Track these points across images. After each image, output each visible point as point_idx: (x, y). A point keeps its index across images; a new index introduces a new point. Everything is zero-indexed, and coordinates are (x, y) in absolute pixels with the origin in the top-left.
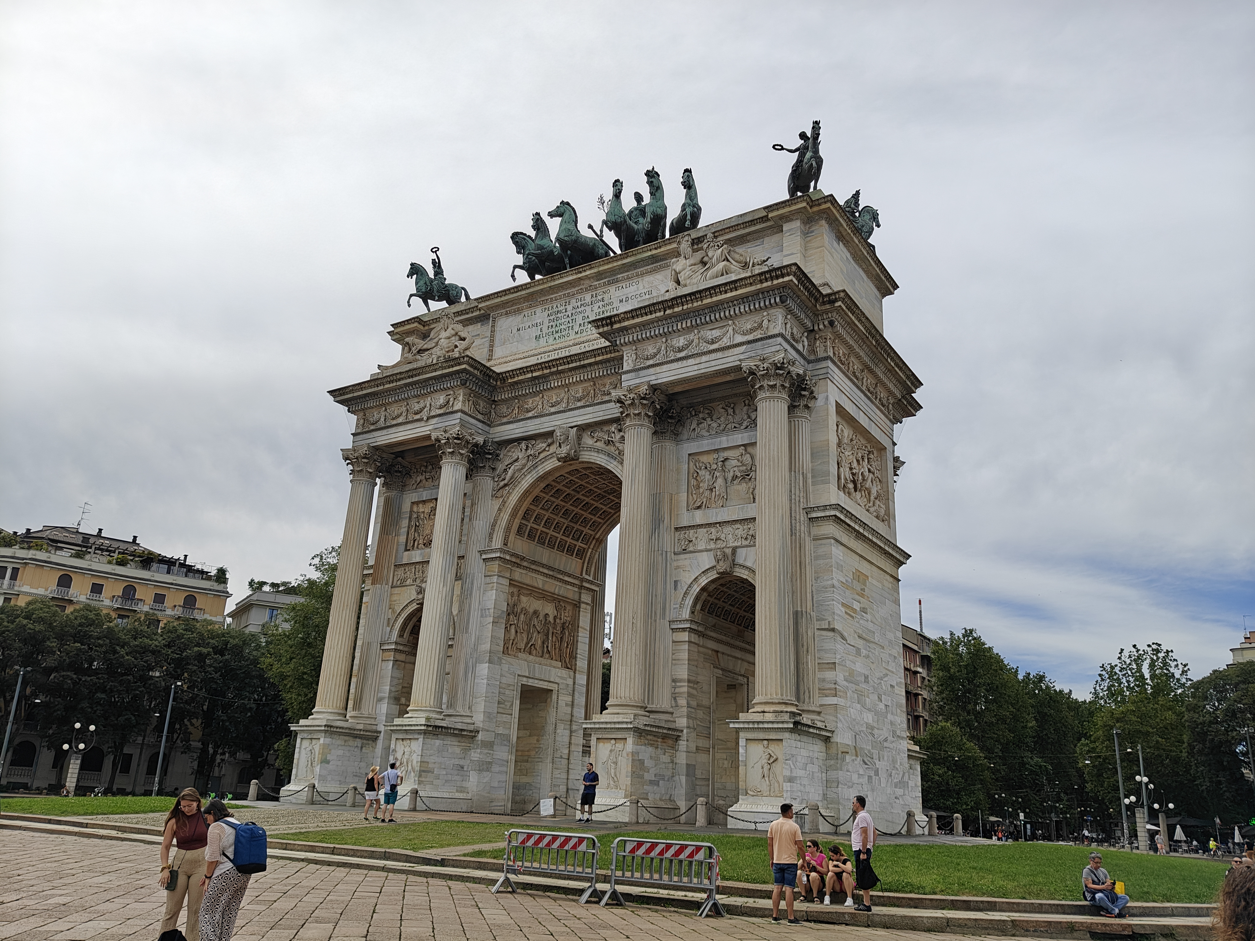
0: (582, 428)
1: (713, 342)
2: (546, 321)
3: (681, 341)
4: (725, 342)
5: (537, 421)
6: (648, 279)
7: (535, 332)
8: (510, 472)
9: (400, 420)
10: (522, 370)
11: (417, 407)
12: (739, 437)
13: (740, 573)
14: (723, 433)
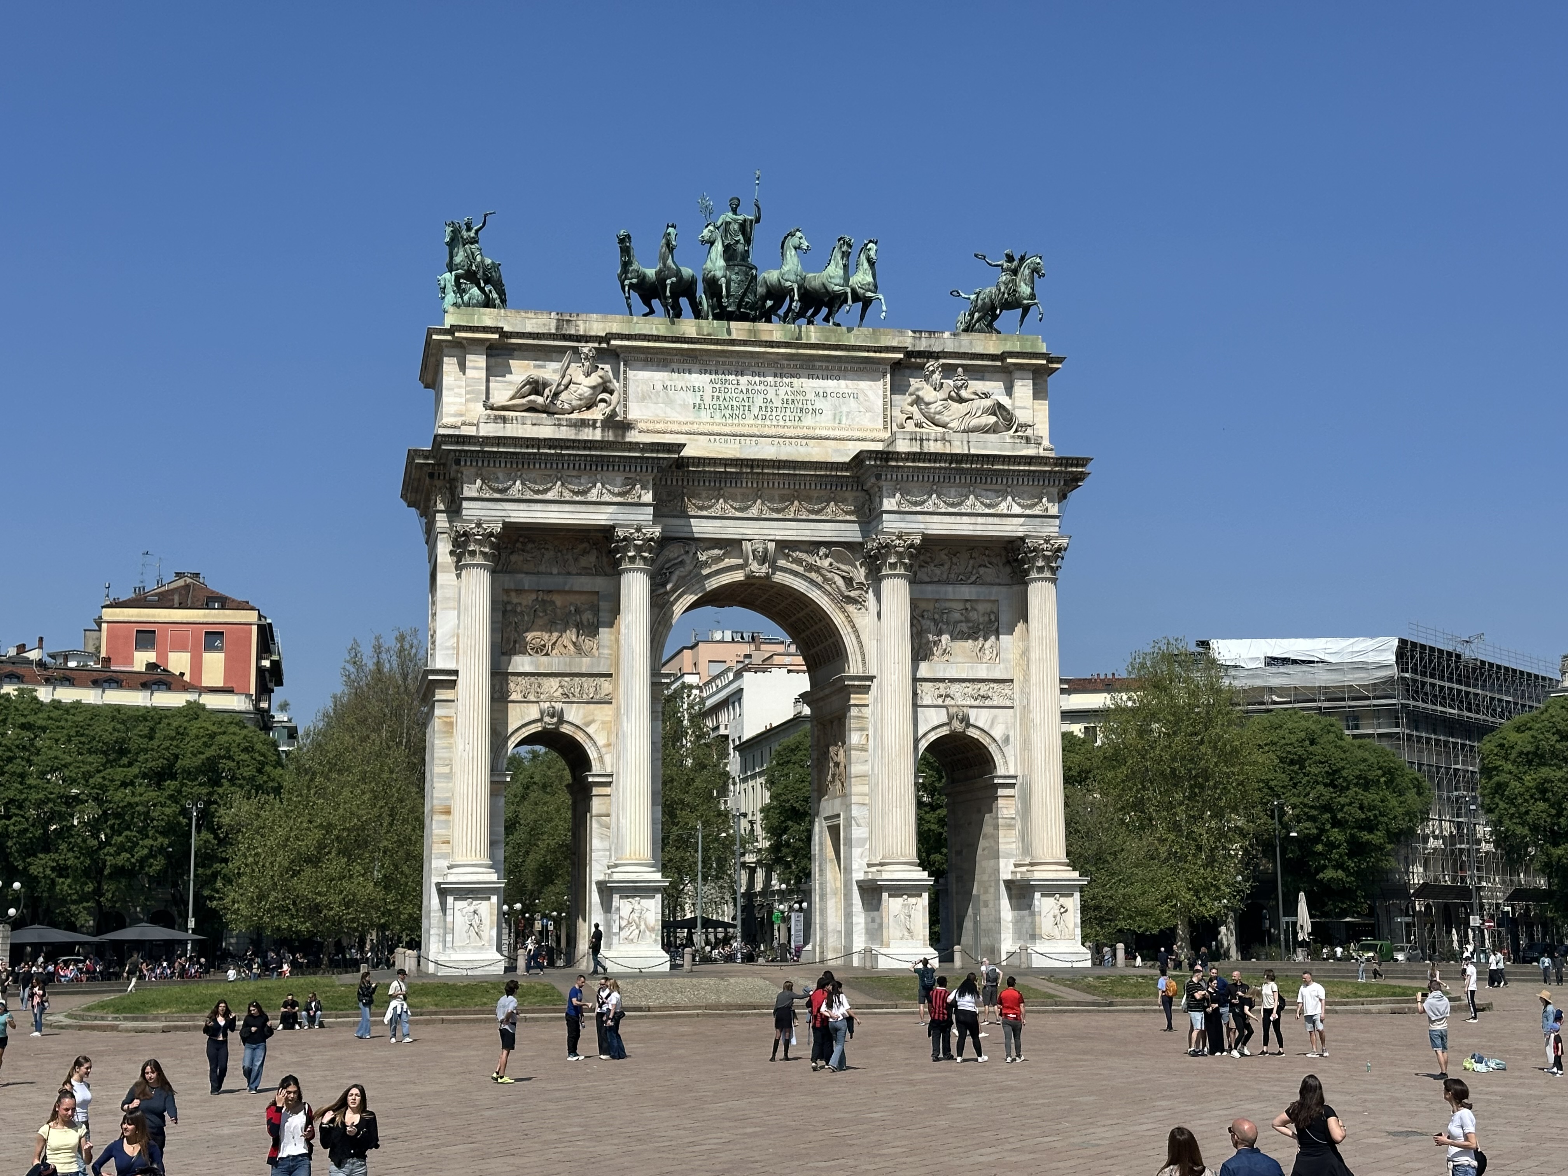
0: (781, 545)
1: (992, 503)
2: (708, 389)
3: (952, 493)
4: (1002, 508)
7: (691, 398)
12: (966, 592)
13: (972, 733)
14: (947, 582)
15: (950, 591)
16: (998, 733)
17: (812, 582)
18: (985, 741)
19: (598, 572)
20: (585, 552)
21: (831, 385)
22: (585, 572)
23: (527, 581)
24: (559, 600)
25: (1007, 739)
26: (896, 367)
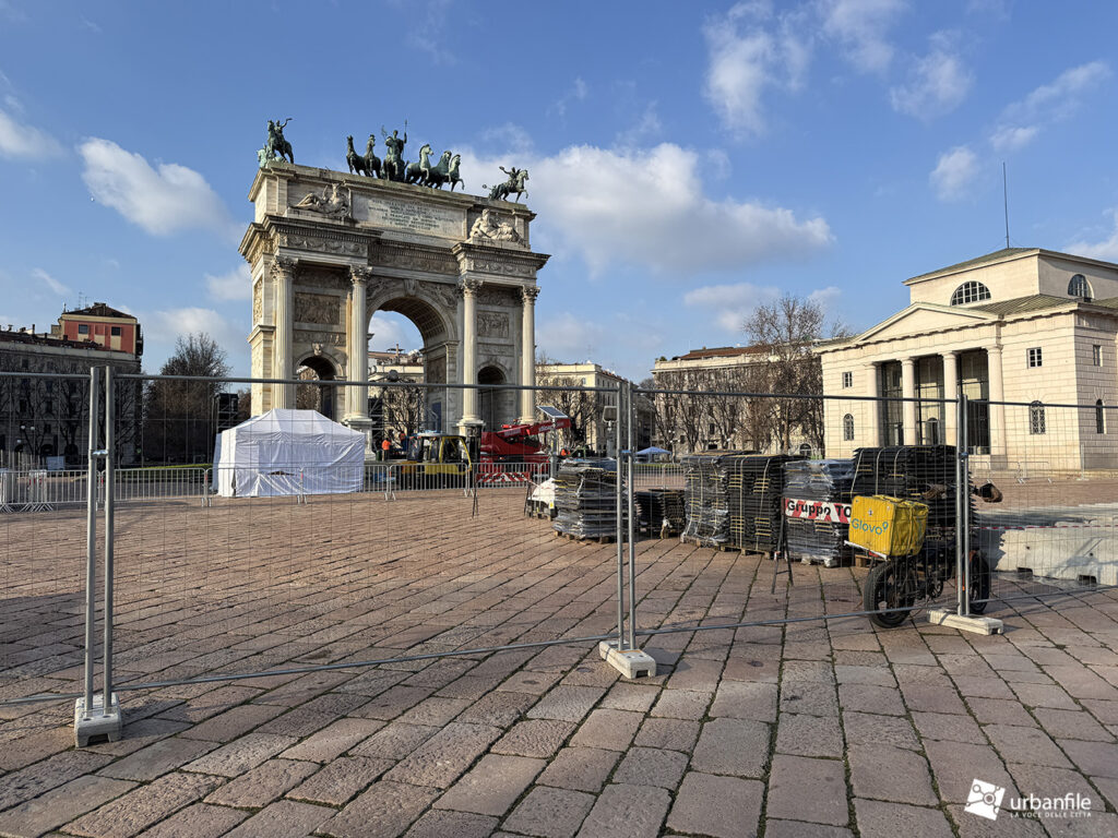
0: (421, 282)
1: (510, 271)
2: (389, 210)
3: (495, 265)
4: (515, 273)
5: (393, 270)
6: (450, 212)
7: (382, 214)
8: (374, 294)
9: (320, 250)
10: (393, 242)
11: (332, 245)
12: (497, 309)
13: (499, 367)
14: (488, 304)
15: (490, 308)
16: (508, 367)
17: (434, 299)
18: (503, 370)
19: (339, 287)
20: (334, 278)
21: (442, 215)
22: (334, 287)
23: (307, 290)
24: (320, 298)
25: (511, 370)
26: (470, 210)
